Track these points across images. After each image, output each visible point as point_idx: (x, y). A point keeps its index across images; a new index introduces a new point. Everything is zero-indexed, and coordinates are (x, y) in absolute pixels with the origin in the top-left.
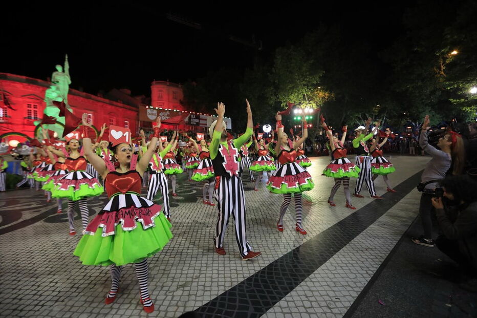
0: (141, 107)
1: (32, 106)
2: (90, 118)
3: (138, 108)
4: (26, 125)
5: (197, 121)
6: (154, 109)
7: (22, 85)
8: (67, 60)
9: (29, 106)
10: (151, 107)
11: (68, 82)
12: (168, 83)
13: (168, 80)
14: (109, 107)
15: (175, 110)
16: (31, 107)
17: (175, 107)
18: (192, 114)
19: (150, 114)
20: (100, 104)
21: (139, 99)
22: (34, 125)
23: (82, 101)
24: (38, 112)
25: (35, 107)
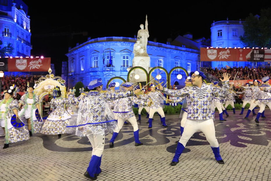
0: (202, 48)
2: (161, 62)
3: (199, 50)
4: (122, 71)
5: (262, 56)
6: (214, 49)
7: (120, 43)
8: (147, 19)
10: (211, 47)
11: (147, 36)
12: (228, 22)
13: (227, 19)
14: (175, 52)
15: (235, 48)
16: (125, 58)
17: (234, 44)
18: (255, 49)
19: (210, 54)
20: (168, 50)
21: (199, 41)
22: (127, 71)
23: (156, 49)
24: (129, 62)
25: (127, 58)
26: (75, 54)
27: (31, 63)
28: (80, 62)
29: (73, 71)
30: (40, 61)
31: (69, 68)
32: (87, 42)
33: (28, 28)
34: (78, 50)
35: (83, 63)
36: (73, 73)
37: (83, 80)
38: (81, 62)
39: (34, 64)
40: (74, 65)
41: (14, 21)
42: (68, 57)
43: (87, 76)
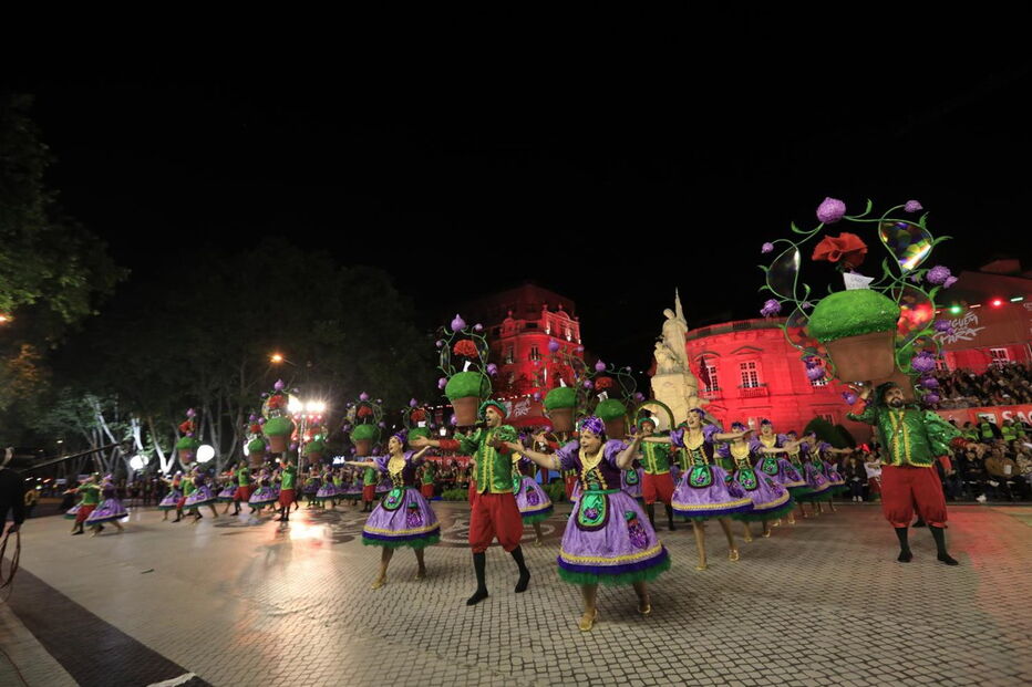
1: (748, 366)
7: (729, 337)
9: (743, 366)
16: (746, 368)
24: (757, 374)
25: (752, 366)
41: (545, 333)
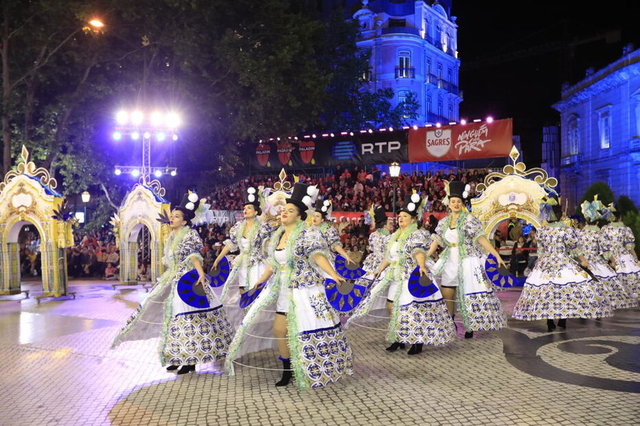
26: (582, 102)
27: (460, 137)
28: (597, 124)
29: (574, 151)
30: (484, 129)
31: (564, 142)
32: (619, 61)
33: (452, 49)
34: (591, 90)
35: (607, 124)
36: (576, 157)
37: (608, 176)
38: (599, 123)
39: (470, 138)
40: (579, 136)
41: (419, 36)
42: (559, 113)
43: (621, 166)
